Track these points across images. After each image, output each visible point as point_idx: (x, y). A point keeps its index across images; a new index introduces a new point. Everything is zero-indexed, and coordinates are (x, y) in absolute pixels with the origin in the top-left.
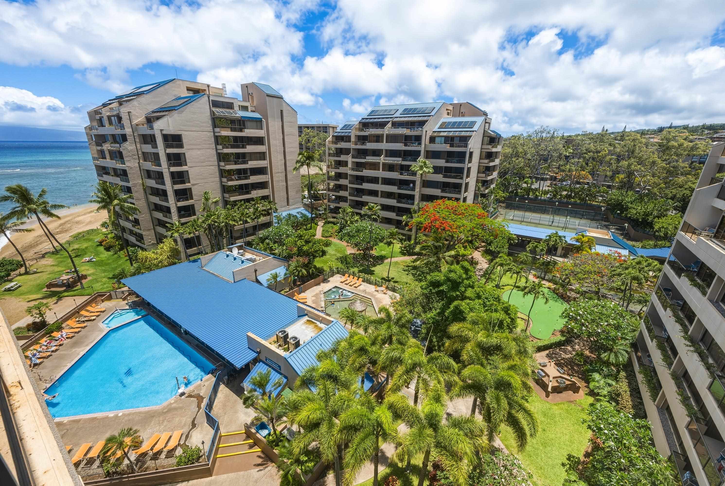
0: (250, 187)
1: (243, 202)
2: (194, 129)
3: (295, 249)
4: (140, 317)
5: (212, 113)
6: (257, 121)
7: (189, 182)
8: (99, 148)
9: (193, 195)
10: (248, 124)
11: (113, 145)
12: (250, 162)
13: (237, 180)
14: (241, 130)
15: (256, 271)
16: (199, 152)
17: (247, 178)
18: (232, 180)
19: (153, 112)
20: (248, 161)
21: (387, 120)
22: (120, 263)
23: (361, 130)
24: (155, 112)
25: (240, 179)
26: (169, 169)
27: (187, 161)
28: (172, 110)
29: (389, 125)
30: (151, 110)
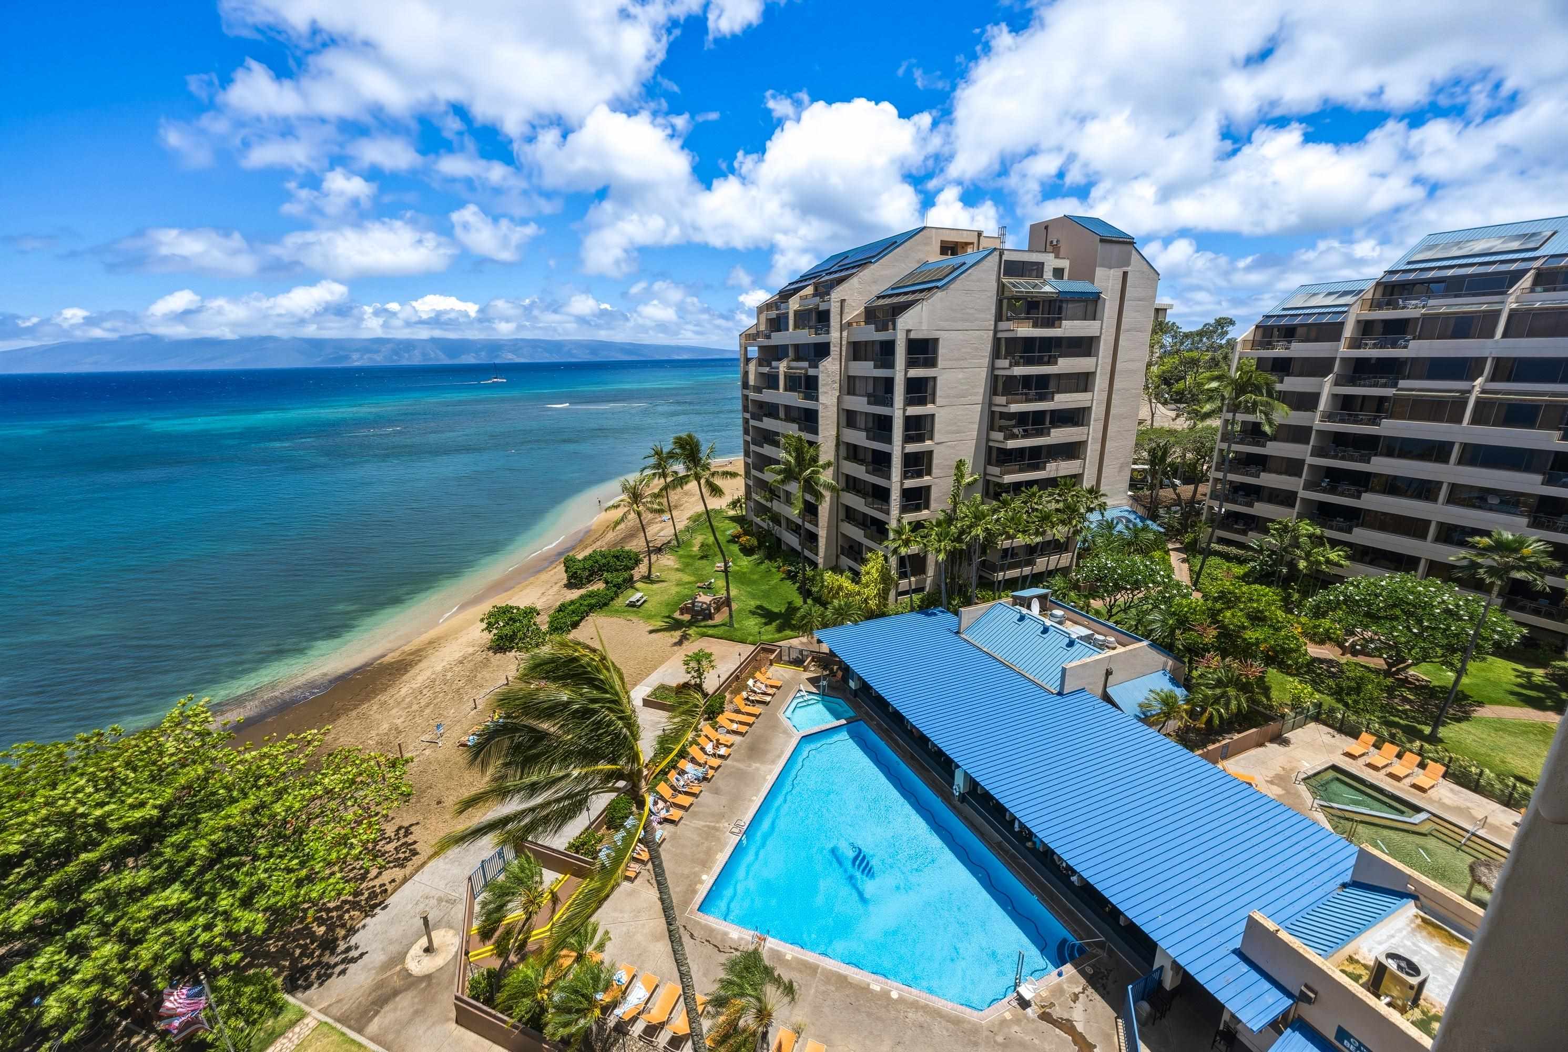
0: (1044, 453)
1: (1035, 488)
2: (959, 325)
3: (1213, 633)
4: (843, 722)
5: (1001, 287)
6: (1086, 301)
7: (931, 438)
8: (766, 370)
9: (934, 466)
10: (1069, 308)
11: (794, 364)
12: (1058, 397)
13: (1023, 437)
14: (1050, 324)
15: (1108, 673)
16: (960, 376)
17: (1040, 433)
18: (1014, 437)
19: (878, 298)
20: (1053, 393)
21: (1523, 266)
22: (773, 583)
23: (1375, 305)
24: (884, 297)
25: (1026, 435)
26: (905, 410)
27: (938, 393)
28: (930, 289)
29: (1527, 281)
30: (876, 293)
